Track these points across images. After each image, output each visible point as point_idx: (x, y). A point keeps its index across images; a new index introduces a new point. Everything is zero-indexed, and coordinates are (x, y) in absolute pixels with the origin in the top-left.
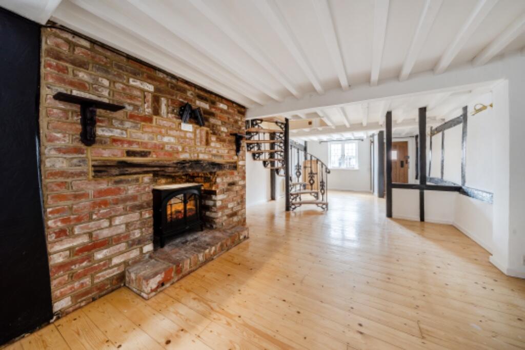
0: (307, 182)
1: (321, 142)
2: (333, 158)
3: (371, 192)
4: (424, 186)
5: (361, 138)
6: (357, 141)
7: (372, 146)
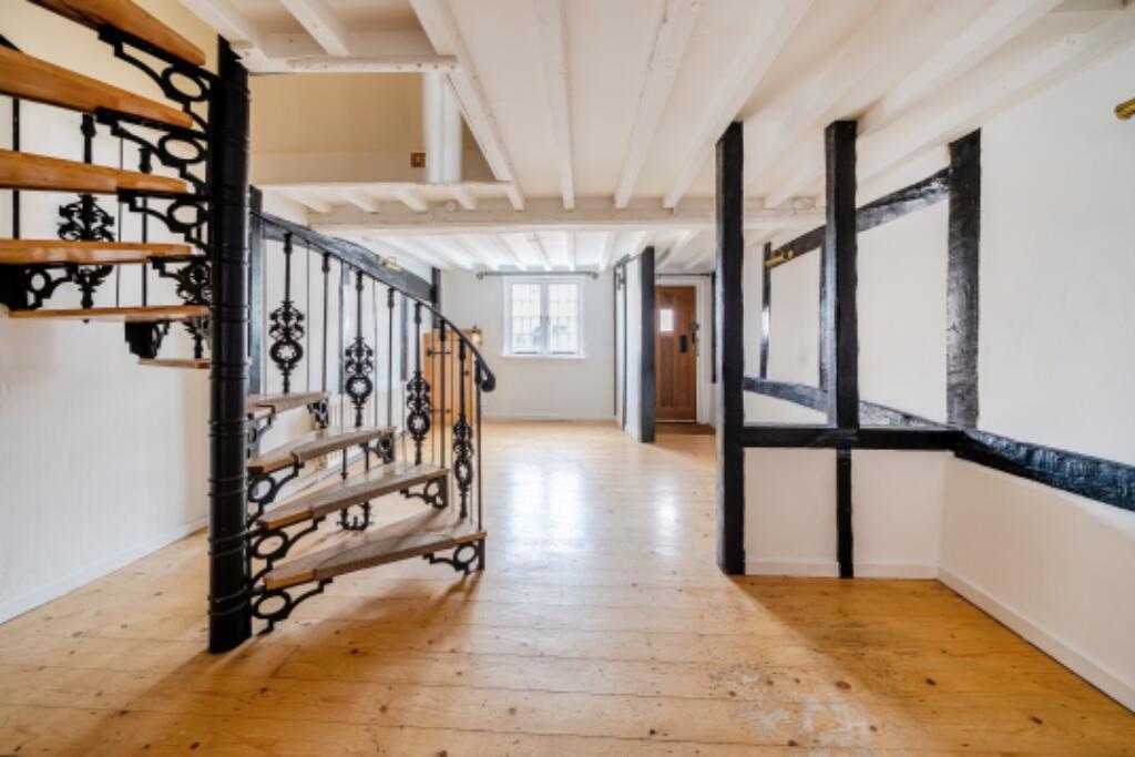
0: (400, 425)
1: (483, 274)
2: (516, 329)
3: (614, 422)
4: (850, 433)
5: (592, 270)
6: (582, 277)
7: (620, 294)
